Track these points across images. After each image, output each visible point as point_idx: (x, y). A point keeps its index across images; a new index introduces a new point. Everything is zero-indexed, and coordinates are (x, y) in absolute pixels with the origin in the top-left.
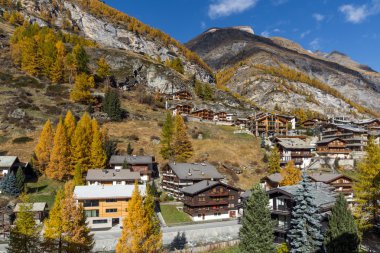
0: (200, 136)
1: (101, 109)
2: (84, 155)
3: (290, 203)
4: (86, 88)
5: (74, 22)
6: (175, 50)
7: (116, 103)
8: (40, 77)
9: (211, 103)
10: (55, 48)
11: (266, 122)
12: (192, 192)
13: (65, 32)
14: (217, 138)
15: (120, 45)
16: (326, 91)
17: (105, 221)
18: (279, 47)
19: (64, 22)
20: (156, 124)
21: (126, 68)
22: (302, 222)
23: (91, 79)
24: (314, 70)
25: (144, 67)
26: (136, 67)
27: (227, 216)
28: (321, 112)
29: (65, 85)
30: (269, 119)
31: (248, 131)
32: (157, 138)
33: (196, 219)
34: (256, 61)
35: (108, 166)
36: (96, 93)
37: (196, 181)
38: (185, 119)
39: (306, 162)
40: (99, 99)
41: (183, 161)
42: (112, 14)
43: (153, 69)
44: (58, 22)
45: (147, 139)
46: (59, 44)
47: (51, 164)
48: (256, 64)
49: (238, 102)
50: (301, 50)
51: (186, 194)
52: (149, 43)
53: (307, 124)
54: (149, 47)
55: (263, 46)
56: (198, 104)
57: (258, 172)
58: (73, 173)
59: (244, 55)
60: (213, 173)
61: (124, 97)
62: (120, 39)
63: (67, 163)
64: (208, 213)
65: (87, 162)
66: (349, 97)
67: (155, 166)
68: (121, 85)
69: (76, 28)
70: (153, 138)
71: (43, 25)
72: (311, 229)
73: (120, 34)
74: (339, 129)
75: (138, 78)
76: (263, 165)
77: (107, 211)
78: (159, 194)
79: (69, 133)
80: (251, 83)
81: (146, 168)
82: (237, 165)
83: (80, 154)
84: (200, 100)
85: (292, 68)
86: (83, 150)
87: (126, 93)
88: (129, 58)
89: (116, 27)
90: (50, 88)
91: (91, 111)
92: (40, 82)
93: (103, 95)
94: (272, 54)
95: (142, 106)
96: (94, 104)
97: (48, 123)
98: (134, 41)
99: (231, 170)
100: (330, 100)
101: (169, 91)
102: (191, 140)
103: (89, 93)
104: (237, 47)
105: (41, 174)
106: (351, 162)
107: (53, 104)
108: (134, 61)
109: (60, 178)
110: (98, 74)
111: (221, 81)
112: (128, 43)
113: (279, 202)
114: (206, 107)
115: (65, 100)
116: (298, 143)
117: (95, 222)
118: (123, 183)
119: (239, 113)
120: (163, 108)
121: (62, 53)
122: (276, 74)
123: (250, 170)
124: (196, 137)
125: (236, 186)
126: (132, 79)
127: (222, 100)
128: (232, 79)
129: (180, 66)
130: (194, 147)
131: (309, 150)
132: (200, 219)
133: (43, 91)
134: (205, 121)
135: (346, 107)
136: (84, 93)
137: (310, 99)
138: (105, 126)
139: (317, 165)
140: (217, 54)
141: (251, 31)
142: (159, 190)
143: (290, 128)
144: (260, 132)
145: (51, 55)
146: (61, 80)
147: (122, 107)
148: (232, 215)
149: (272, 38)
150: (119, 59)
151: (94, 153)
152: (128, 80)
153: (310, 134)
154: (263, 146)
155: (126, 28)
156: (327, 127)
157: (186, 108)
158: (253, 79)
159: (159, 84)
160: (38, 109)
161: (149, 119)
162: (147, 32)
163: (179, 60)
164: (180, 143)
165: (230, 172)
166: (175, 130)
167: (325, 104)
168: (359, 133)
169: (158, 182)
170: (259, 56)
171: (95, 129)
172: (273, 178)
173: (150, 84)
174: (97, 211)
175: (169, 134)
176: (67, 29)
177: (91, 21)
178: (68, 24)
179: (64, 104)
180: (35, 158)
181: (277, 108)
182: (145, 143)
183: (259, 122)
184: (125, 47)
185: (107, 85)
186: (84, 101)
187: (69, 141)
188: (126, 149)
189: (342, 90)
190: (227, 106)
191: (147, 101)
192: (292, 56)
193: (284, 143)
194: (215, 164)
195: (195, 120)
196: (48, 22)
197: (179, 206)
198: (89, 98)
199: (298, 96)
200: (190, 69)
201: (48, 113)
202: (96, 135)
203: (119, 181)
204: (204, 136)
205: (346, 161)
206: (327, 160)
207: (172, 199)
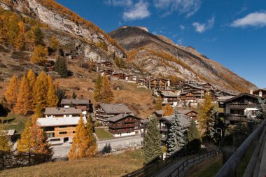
0: (118, 89)
1: (53, 69)
2: (43, 99)
3: (168, 125)
4: (43, 55)
5: (31, 9)
6: (102, 36)
7: (64, 67)
8: (6, 45)
9: (124, 70)
10: (18, 26)
11: (155, 82)
12: (114, 121)
13: (24, 16)
14: (128, 90)
15: (66, 29)
16: (185, 67)
17: (59, 140)
18: (161, 41)
19: (24, 9)
20: (91, 80)
21: (70, 45)
22: (174, 134)
23: (46, 49)
24: (179, 55)
25: (82, 45)
26: (77, 44)
27: (134, 133)
28: (182, 78)
29: (27, 52)
30: (156, 80)
31: (145, 87)
32: (92, 89)
33: (116, 136)
34: (149, 47)
35: (60, 105)
36: (50, 59)
37: (116, 114)
38: (109, 79)
39: (175, 104)
40: (52, 63)
41: (108, 102)
42: (59, 8)
43: (88, 46)
44: (19, 8)
45: (86, 89)
46: (20, 24)
47: (18, 105)
48: (149, 49)
49: (139, 70)
50: (173, 44)
51: (110, 122)
52: (85, 30)
53: (176, 84)
54: (85, 33)
55: (153, 40)
56: (116, 70)
57: (151, 109)
58: (34, 110)
59: (142, 43)
60: (126, 109)
61: (70, 63)
62: (65, 25)
63: (30, 103)
64: (123, 132)
65: (45, 103)
66: (196, 71)
67: (91, 106)
68: (67, 55)
69: (33, 14)
70: (89, 89)
71: (6, 8)
72: (179, 138)
73: (65, 22)
74: (191, 87)
75: (79, 51)
76: (153, 105)
77: (60, 133)
78: (94, 122)
79: (31, 84)
80: (146, 59)
81: (85, 107)
82: (139, 105)
83: (39, 98)
84: (117, 68)
85: (168, 53)
86: (42, 95)
87: (71, 61)
88: (73, 38)
89: (62, 17)
90: (14, 53)
91: (47, 70)
92: (6, 48)
93: (55, 60)
94: (158, 45)
95: (81, 69)
96: (48, 66)
97: (14, 77)
98: (75, 27)
99: (135, 108)
100: (187, 72)
101: (99, 61)
102: (113, 91)
103: (44, 59)
104: (139, 38)
105: (10, 111)
106: (196, 104)
107: (17, 64)
108: (76, 41)
109: (25, 114)
110: (51, 47)
111: (130, 57)
112: (71, 29)
113: (162, 125)
114: (121, 72)
115: (26, 62)
116: (171, 94)
117: (52, 140)
118: (71, 116)
119: (140, 76)
120: (95, 71)
121: (24, 30)
122: (160, 56)
123: (146, 108)
124: (115, 89)
125: (138, 116)
126: (75, 52)
127: (130, 68)
128: (136, 57)
129: (105, 46)
130: (115, 95)
131: (176, 97)
132: (119, 135)
133: (9, 55)
134: (121, 80)
135: (194, 75)
136: (41, 58)
137: (177, 71)
138: (56, 80)
139: (180, 106)
140: (127, 41)
141: (147, 30)
142: (93, 120)
143: (167, 86)
144: (152, 87)
145: (14, 31)
146: (23, 48)
147: (68, 69)
148: (137, 132)
149: (158, 36)
150: (66, 38)
151: (49, 98)
152: (72, 52)
153: (177, 89)
154: (153, 95)
155: (69, 19)
156: (185, 86)
157: (109, 72)
158: (147, 57)
159: (93, 56)
160: (5, 67)
161: (86, 77)
162: (84, 23)
163: (104, 43)
164: (106, 92)
165: (135, 109)
166: (103, 84)
167: (184, 74)
168: (200, 90)
169: (93, 115)
170: (151, 45)
171: (50, 82)
172: (159, 112)
173: (86, 56)
174: (53, 134)
175: (99, 87)
176: (26, 14)
177: (44, 11)
178: (27, 11)
179: (25, 65)
180: (5, 100)
181: (160, 74)
182: (84, 92)
183: (152, 81)
184: (69, 30)
185: (57, 54)
186: (41, 64)
187: (31, 89)
188: (71, 95)
189: (192, 67)
190: (133, 72)
191: (85, 66)
192: (168, 47)
193: (164, 93)
194: (127, 104)
195: (115, 79)
196: (11, 7)
197: (106, 129)
198: (44, 62)
199: (170, 69)
200: (112, 49)
201: (13, 70)
202: (50, 86)
203: (68, 115)
204: (121, 89)
205: (194, 103)
206: (185, 103)
207: (102, 125)
